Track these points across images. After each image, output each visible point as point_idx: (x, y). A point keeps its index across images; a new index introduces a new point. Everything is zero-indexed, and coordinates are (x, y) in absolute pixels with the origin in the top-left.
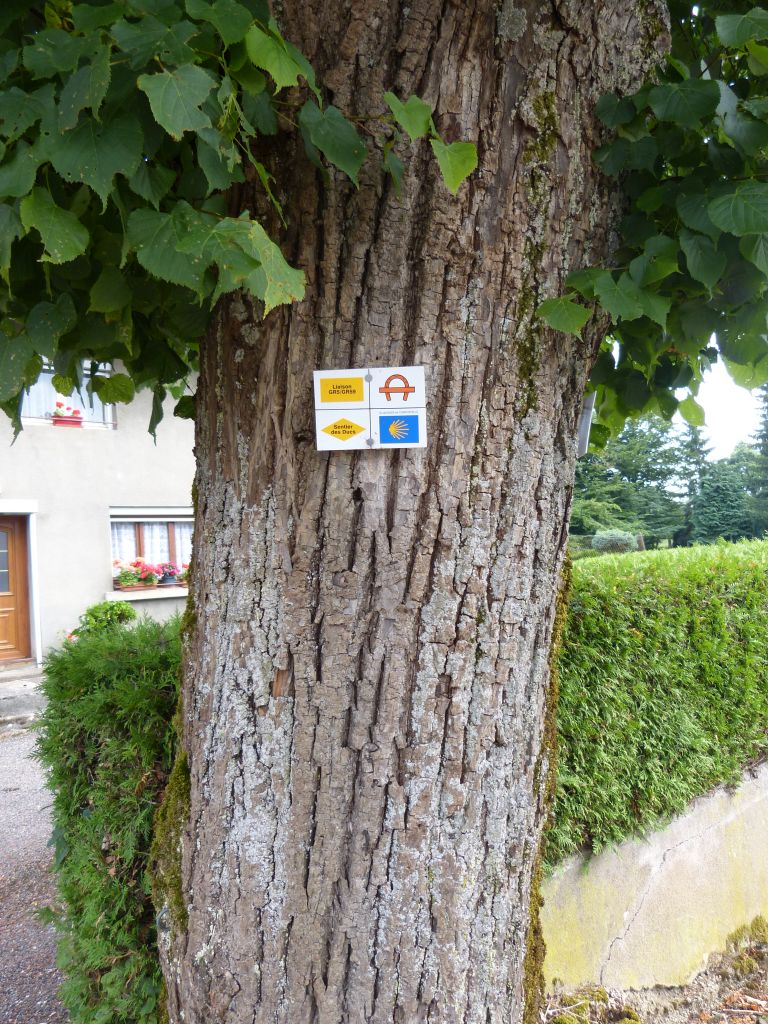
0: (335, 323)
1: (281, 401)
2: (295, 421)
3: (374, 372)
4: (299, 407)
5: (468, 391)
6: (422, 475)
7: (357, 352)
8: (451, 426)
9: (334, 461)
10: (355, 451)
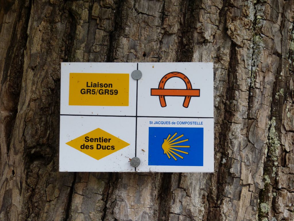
0: (90, 9)
1: (11, 104)
2: (29, 131)
3: (145, 67)
4: (35, 113)
5: (256, 105)
6: (200, 211)
7: (118, 45)
8: (236, 148)
9: (80, 188)
10: (111, 174)
